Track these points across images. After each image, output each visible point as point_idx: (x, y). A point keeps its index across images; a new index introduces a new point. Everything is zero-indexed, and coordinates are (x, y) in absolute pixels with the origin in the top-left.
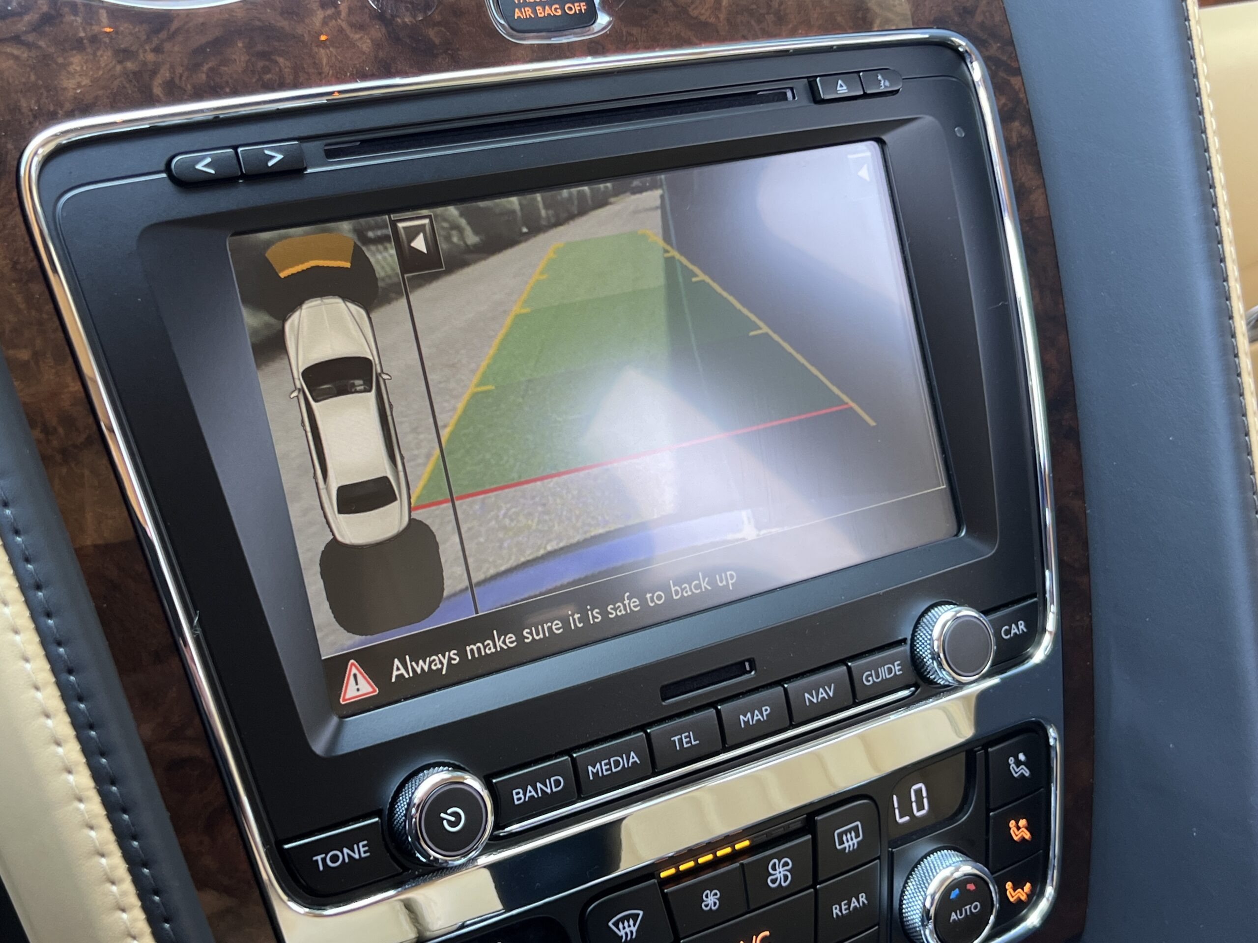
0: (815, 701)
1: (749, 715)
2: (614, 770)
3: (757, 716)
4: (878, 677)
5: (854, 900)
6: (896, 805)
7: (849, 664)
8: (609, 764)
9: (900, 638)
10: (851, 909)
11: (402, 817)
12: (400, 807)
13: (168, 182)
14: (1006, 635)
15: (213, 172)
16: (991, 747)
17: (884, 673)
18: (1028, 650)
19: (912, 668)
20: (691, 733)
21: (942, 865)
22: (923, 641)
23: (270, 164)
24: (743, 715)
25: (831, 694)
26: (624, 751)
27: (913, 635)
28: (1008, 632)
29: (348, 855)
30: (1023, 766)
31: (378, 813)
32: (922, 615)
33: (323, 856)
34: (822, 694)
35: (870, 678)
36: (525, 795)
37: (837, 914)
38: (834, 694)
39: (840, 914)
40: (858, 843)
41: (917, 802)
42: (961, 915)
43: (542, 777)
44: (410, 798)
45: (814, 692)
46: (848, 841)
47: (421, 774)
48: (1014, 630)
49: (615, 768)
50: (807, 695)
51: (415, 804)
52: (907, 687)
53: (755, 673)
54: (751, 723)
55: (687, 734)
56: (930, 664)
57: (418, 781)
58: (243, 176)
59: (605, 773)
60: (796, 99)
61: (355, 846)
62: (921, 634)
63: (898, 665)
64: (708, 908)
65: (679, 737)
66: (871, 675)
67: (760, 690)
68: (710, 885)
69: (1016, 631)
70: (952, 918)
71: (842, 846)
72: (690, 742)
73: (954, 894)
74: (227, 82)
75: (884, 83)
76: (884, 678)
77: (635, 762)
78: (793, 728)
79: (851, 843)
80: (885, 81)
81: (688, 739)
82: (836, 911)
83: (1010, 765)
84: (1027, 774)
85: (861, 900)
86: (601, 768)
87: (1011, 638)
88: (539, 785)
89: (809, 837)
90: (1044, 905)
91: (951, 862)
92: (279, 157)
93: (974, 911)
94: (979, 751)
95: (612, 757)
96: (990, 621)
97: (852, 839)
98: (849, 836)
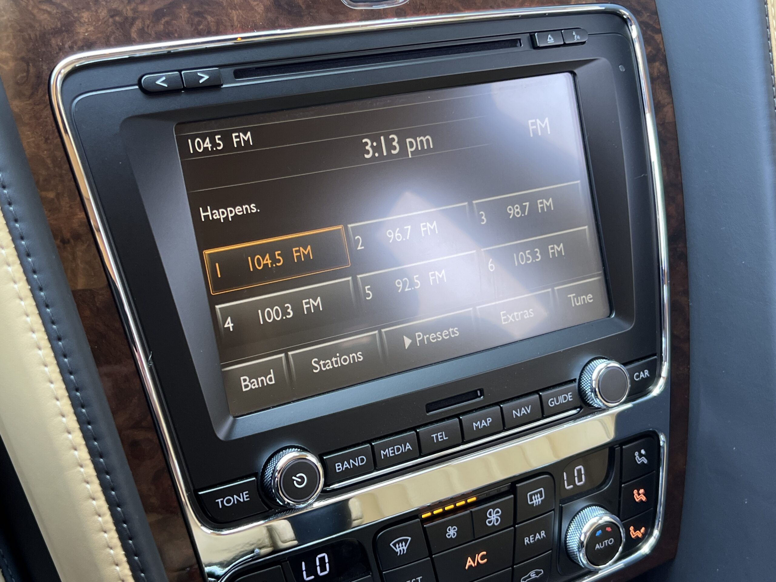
0: (519, 415)
1: (479, 423)
3: (484, 423)
4: (557, 402)
5: (537, 534)
6: (565, 478)
7: (541, 393)
8: (394, 449)
9: (572, 378)
10: (536, 540)
11: (269, 478)
12: (268, 472)
13: (140, 91)
14: (637, 378)
15: (166, 86)
16: (624, 445)
17: (561, 399)
18: (650, 387)
19: (578, 397)
20: (443, 433)
21: (592, 515)
22: (586, 381)
23: (201, 81)
24: (475, 423)
25: (529, 411)
26: (403, 442)
27: (580, 377)
28: (638, 376)
29: (237, 499)
30: (643, 457)
31: (255, 475)
32: (586, 365)
33: (222, 499)
34: (523, 411)
35: (553, 402)
36: (343, 467)
37: (527, 543)
38: (531, 411)
39: (529, 543)
40: (542, 501)
41: (578, 476)
42: (602, 545)
43: (354, 456)
44: (275, 467)
45: (518, 410)
46: (535, 499)
47: (281, 453)
48: (642, 375)
49: (397, 452)
50: (514, 412)
51: (277, 470)
52: (575, 408)
53: (483, 398)
54: (480, 427)
55: (441, 433)
56: (590, 395)
57: (279, 457)
58: (184, 89)
59: (391, 455)
60: (522, 46)
61: (241, 494)
62: (585, 377)
63: (570, 395)
64: (450, 537)
65: (436, 434)
66: (553, 401)
67: (486, 407)
68: (452, 523)
69: (643, 376)
70: (596, 547)
71: (532, 502)
72: (442, 438)
73: (599, 533)
74: (176, 30)
76: (561, 402)
77: (409, 449)
78: (505, 431)
79: (537, 500)
80: (577, 36)
81: (441, 436)
82: (526, 541)
83: (635, 456)
84: (646, 461)
85: (542, 534)
86: (389, 452)
87: (640, 380)
88: (351, 461)
89: (512, 496)
90: (652, 541)
91: (597, 514)
92: (206, 77)
93: (610, 543)
94: (617, 447)
95: (396, 446)
96: (627, 370)
97: (538, 498)
98: (536, 496)
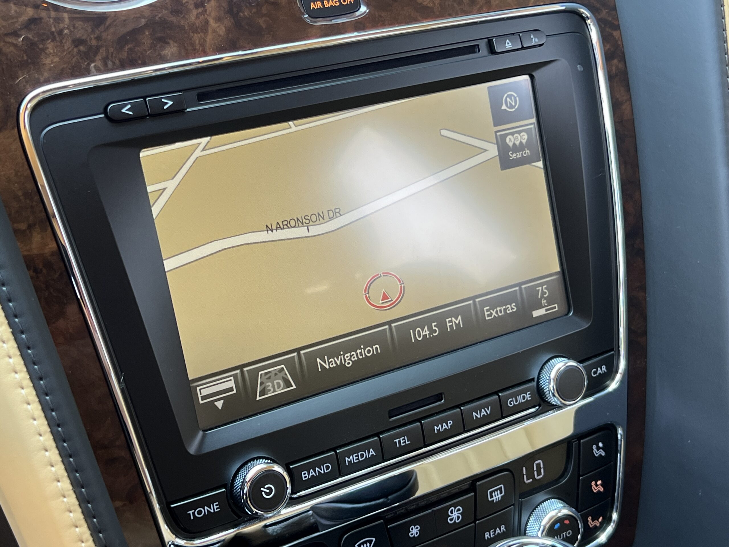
0: (479, 416)
1: (440, 426)
2: (360, 459)
3: (445, 426)
4: (516, 402)
5: (498, 529)
6: (525, 473)
8: (358, 456)
9: (531, 378)
10: (496, 534)
11: (239, 489)
12: (237, 483)
13: (106, 120)
14: (594, 374)
15: (131, 113)
16: (583, 439)
17: (520, 399)
18: (607, 382)
19: (537, 395)
20: (406, 437)
21: (550, 509)
22: (545, 377)
23: (165, 107)
24: (436, 426)
25: (489, 412)
26: (366, 448)
27: (539, 375)
28: (595, 373)
29: (207, 510)
30: (600, 450)
31: (224, 486)
32: (545, 364)
33: (193, 511)
34: (483, 413)
35: (512, 402)
36: (309, 474)
37: (488, 538)
38: (491, 412)
40: (502, 497)
41: (537, 470)
43: (319, 464)
44: (244, 479)
45: (478, 411)
46: (495, 496)
47: (250, 464)
48: (599, 371)
50: (474, 413)
51: (246, 482)
52: (534, 407)
53: (444, 401)
54: (441, 430)
55: (403, 438)
56: (548, 394)
57: (247, 468)
58: (149, 115)
59: (355, 461)
60: (480, 52)
61: (212, 505)
62: (544, 375)
63: (529, 394)
64: (413, 536)
65: (399, 439)
66: (513, 401)
67: (447, 411)
68: (414, 523)
69: (600, 371)
71: (492, 499)
72: (405, 442)
73: (557, 526)
75: (535, 40)
76: (520, 402)
77: (373, 455)
78: (466, 433)
79: (497, 497)
82: (487, 536)
84: (603, 454)
85: (502, 529)
86: (353, 459)
87: (597, 376)
88: (317, 469)
89: (473, 494)
90: (609, 530)
91: (556, 507)
92: (170, 103)
93: (568, 535)
94: (575, 442)
95: (360, 452)
96: (584, 367)
97: (498, 495)
98: (496, 493)
